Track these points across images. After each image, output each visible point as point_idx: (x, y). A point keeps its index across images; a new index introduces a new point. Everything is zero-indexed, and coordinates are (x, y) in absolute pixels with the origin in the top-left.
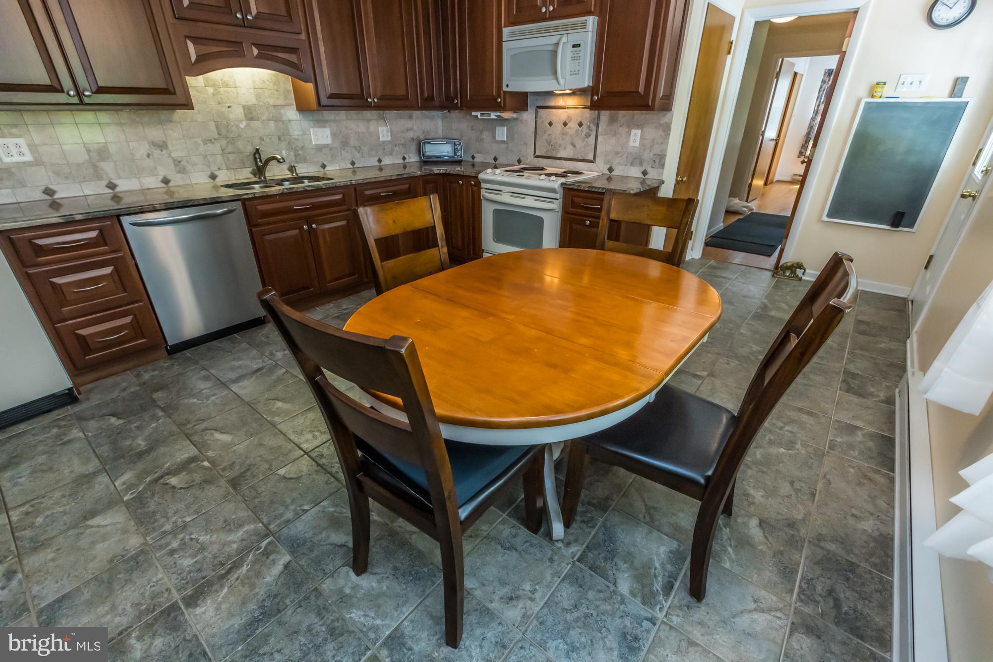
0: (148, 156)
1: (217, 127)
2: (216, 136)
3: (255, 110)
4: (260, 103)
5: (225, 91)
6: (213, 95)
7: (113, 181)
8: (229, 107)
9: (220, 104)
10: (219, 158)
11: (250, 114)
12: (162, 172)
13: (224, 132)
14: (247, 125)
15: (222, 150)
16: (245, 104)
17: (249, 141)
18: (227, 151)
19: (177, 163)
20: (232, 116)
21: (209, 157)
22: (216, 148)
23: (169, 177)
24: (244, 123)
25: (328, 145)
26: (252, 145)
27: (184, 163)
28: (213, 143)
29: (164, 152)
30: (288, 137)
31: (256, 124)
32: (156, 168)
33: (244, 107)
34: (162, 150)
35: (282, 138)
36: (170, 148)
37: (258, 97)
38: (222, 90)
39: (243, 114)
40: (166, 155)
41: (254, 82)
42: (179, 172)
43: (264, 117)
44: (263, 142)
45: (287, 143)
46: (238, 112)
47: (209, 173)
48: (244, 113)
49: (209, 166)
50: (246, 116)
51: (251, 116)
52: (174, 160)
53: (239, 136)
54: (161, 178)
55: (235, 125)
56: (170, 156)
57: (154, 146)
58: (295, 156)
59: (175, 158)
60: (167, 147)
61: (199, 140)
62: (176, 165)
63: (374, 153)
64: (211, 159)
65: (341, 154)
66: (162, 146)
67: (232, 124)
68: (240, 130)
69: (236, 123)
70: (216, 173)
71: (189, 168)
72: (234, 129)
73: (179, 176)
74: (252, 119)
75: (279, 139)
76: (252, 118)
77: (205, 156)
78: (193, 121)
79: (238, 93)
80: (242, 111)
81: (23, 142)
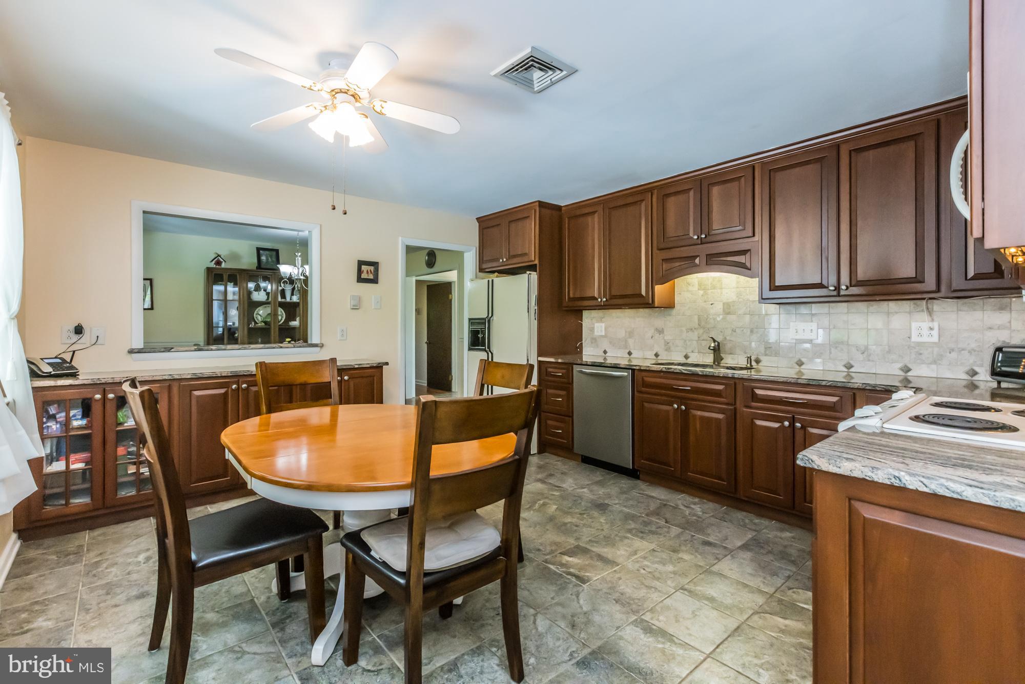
0: (652, 337)
1: (699, 320)
2: (697, 326)
3: (733, 306)
4: (740, 300)
5: (712, 292)
6: (702, 295)
8: (712, 304)
9: (705, 302)
10: (695, 342)
11: (728, 309)
12: (656, 349)
13: (703, 323)
14: (724, 318)
15: (699, 337)
17: (721, 332)
18: (701, 338)
20: (712, 311)
22: (694, 336)
23: (659, 353)
24: (721, 317)
25: (811, 340)
26: (723, 336)
27: (671, 344)
28: (693, 332)
30: (762, 330)
31: (731, 317)
32: (654, 346)
33: (724, 304)
34: (660, 334)
35: (755, 330)
36: (665, 333)
37: (739, 295)
38: (710, 291)
39: (722, 309)
40: (662, 338)
42: (666, 350)
43: (741, 312)
44: (734, 333)
45: (759, 335)
46: (719, 307)
47: (685, 354)
48: (724, 308)
49: (686, 349)
50: (724, 310)
51: (729, 311)
52: (665, 341)
53: (714, 327)
55: (713, 318)
56: (664, 338)
57: (657, 331)
58: (766, 348)
60: (663, 333)
61: (684, 329)
62: (665, 345)
64: (688, 343)
65: (830, 353)
66: (660, 331)
67: (711, 317)
68: (717, 322)
69: (715, 317)
70: (690, 354)
71: (673, 348)
72: (712, 321)
74: (729, 313)
75: (752, 331)
77: (685, 341)
78: (684, 315)
79: (722, 293)
80: (722, 307)
81: (603, 325)
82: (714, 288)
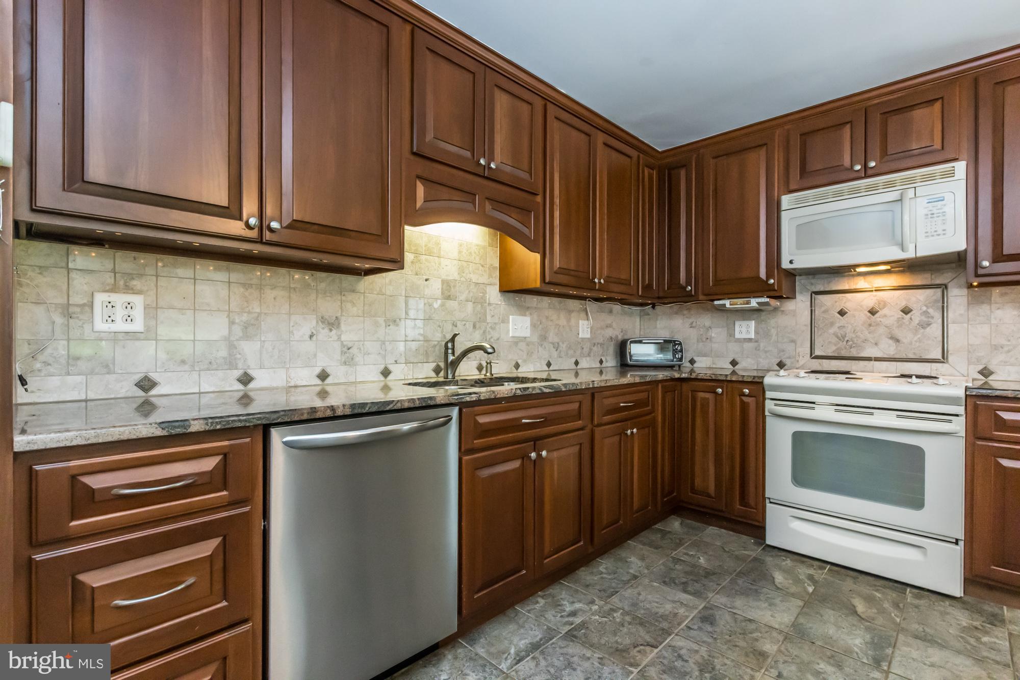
0: (311, 337)
3: (455, 286)
4: (462, 279)
5: (426, 260)
6: (412, 262)
7: (250, 372)
8: (426, 280)
9: (417, 274)
10: (400, 345)
11: (448, 290)
12: (322, 363)
14: (443, 305)
15: (406, 336)
16: (444, 277)
17: (439, 326)
19: (345, 349)
20: (427, 292)
21: (387, 343)
23: (328, 370)
24: (439, 302)
25: (525, 338)
26: (447, 330)
27: (354, 351)
28: (397, 325)
29: (334, 332)
30: (485, 324)
31: (452, 304)
32: (315, 355)
33: (443, 282)
34: (331, 330)
36: (343, 327)
37: (461, 271)
38: (423, 258)
39: (440, 290)
40: (336, 338)
41: (460, 252)
42: (345, 363)
43: (463, 297)
45: (482, 331)
46: (435, 287)
47: (382, 367)
48: (442, 289)
49: (384, 357)
50: (443, 293)
51: (449, 294)
52: (343, 345)
53: (430, 318)
54: (318, 370)
55: (428, 303)
56: (339, 338)
57: (323, 322)
59: (345, 343)
60: (338, 326)
61: (381, 320)
62: (343, 353)
63: (571, 352)
64: (389, 347)
65: (538, 352)
66: (333, 324)
68: (433, 310)
69: (430, 301)
70: (391, 367)
71: (359, 358)
72: (426, 308)
73: (343, 368)
74: (449, 298)
75: (474, 327)
76: (450, 296)
77: (383, 343)
78: (381, 293)
79: (440, 264)
80: (440, 287)
81: (138, 301)
82: (429, 253)
